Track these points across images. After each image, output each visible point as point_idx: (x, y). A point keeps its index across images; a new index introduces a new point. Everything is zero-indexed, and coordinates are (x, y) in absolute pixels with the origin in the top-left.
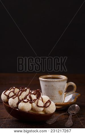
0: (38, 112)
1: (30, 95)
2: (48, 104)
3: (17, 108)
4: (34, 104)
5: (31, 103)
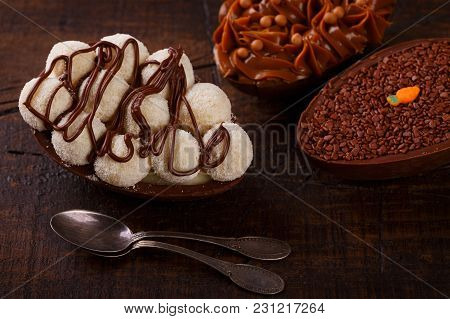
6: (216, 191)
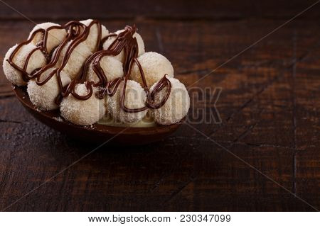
3: (57, 112)
5: (100, 96)
6: (159, 131)
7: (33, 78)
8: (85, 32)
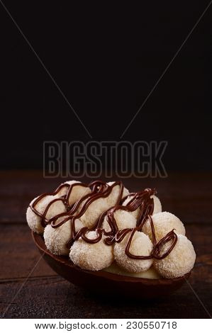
0: (133, 272)
1: (112, 216)
2: (167, 247)
4: (119, 249)
5: (109, 242)
6: (162, 282)
7: (49, 223)
8: (107, 191)
